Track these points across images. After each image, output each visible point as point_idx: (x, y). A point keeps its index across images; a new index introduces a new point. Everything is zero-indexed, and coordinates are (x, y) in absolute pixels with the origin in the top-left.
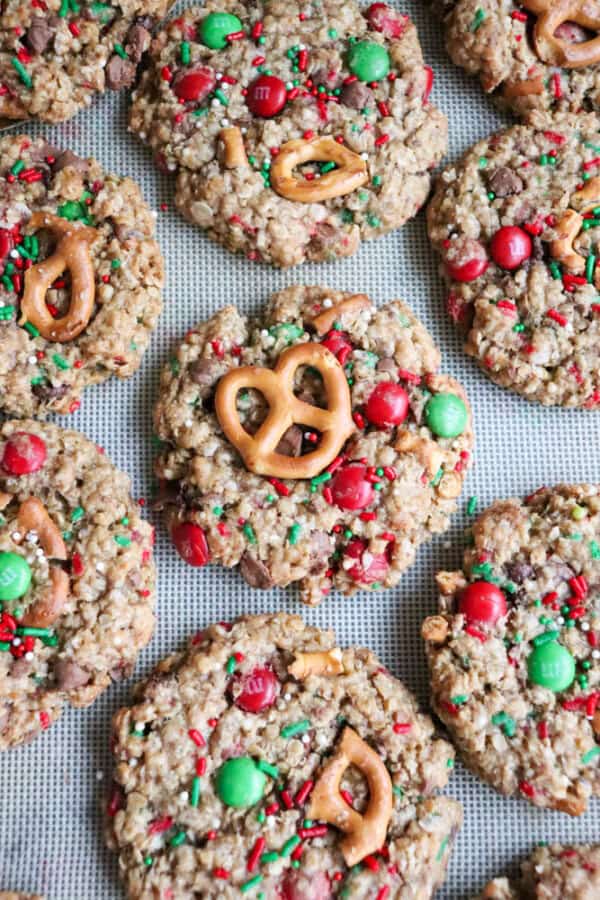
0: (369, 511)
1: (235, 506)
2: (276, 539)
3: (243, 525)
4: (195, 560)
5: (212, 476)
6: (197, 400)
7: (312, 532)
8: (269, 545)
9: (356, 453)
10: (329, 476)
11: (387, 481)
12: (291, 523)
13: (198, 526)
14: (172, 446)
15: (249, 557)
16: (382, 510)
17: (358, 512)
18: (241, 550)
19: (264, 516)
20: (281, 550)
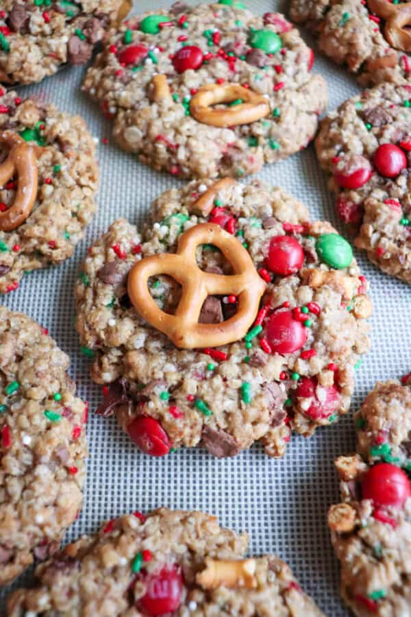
0: (307, 348)
1: (180, 385)
2: (230, 405)
3: (194, 402)
4: (158, 451)
5: (148, 365)
6: (114, 300)
7: (262, 386)
8: (225, 412)
9: (276, 300)
10: (259, 329)
11: (314, 316)
12: (239, 383)
13: (150, 417)
14: (102, 350)
15: (209, 431)
16: (320, 344)
17: (298, 353)
18: (199, 427)
19: (211, 386)
20: (238, 413)
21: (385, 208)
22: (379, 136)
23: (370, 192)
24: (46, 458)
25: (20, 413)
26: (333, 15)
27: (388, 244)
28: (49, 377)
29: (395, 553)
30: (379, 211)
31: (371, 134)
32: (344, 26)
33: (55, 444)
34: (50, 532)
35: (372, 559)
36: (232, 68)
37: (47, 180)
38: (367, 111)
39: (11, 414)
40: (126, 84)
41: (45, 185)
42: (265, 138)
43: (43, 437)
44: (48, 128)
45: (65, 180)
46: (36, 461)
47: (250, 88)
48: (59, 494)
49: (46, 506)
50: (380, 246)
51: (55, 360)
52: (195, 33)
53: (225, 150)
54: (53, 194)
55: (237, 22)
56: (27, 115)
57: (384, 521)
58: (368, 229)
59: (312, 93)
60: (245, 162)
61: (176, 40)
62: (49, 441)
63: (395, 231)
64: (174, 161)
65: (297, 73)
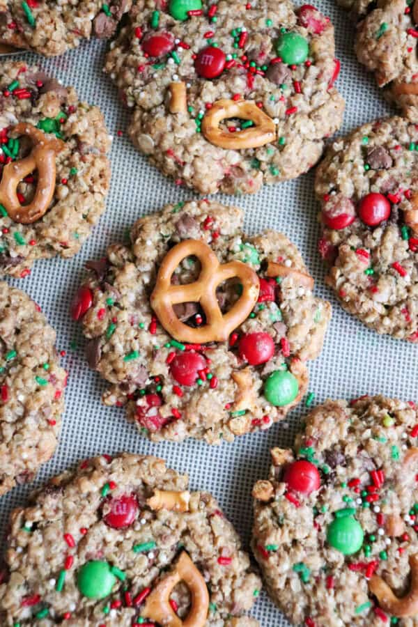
21: (354, 257)
22: (372, 182)
23: (349, 236)
24: (34, 412)
25: (17, 377)
26: (372, 22)
27: (350, 289)
28: (41, 350)
29: (292, 524)
30: (348, 259)
31: (366, 178)
32: (378, 40)
33: (42, 402)
34: (31, 466)
35: (275, 524)
36: (250, 85)
37: (64, 180)
38: (371, 148)
39: (10, 376)
40: (147, 83)
41: (61, 185)
42: (268, 164)
43: (33, 397)
44: (68, 125)
45: (79, 184)
46: (26, 413)
47: (264, 109)
48: (40, 440)
49: (31, 447)
50: (343, 289)
51: (46, 335)
52: (223, 29)
53: (227, 172)
54: (68, 196)
55: (268, 20)
56: (50, 109)
57: (291, 500)
58: (336, 273)
59: (324, 120)
60: (244, 185)
61: (202, 36)
62: (38, 400)
63: (358, 279)
64: (179, 175)
65: (314, 93)
